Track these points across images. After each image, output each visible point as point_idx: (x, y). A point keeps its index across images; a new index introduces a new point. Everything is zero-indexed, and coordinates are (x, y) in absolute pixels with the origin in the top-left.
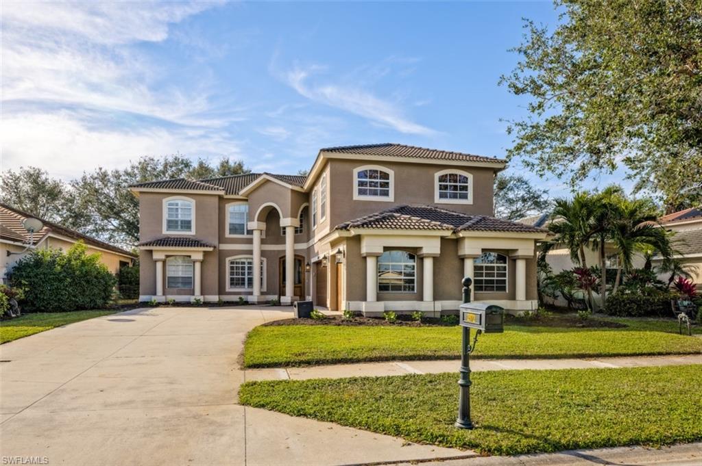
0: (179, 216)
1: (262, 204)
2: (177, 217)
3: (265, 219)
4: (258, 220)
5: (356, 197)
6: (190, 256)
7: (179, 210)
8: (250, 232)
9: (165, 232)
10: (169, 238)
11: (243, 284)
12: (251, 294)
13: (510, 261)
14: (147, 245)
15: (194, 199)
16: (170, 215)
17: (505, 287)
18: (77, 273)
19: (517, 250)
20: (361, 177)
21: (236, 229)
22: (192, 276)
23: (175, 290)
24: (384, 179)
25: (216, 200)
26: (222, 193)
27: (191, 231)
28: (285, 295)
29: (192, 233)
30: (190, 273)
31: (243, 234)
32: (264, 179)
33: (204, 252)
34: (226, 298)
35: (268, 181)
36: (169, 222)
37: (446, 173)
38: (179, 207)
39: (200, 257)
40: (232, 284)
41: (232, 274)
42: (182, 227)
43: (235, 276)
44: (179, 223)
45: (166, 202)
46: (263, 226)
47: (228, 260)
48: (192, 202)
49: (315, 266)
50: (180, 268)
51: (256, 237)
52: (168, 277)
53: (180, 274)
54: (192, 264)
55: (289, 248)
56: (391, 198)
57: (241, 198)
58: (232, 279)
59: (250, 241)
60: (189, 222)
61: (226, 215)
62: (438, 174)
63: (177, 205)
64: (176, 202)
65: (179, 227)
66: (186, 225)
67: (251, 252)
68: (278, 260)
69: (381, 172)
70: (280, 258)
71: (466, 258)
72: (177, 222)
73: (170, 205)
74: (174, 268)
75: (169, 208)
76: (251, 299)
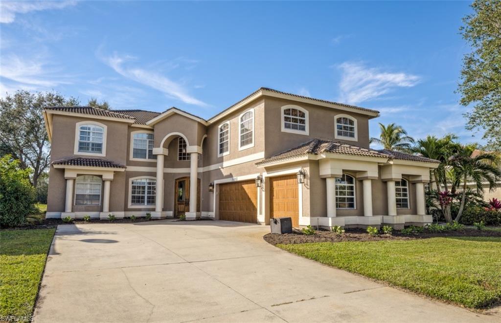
0: (91, 139)
1: (168, 133)
2: (89, 140)
3: (167, 147)
4: (163, 147)
5: (283, 129)
6: (101, 176)
7: (91, 134)
8: (155, 157)
9: (77, 152)
10: (80, 158)
11: (143, 202)
12: (154, 210)
13: (410, 185)
14: (61, 163)
15: (106, 125)
16: (81, 138)
17: (407, 204)
18: (9, 189)
19: (420, 176)
20: (287, 114)
21: (139, 153)
22: (100, 194)
23: (83, 207)
24: (301, 117)
25: (126, 127)
26: (132, 121)
27: (101, 153)
28: (189, 211)
29: (103, 154)
30: (98, 191)
31: (145, 158)
32: (173, 112)
33: (115, 172)
34: (130, 214)
35: (176, 114)
36: (81, 144)
37: (341, 117)
38: (91, 131)
39: (110, 176)
40: (133, 201)
41: (133, 192)
42: (93, 149)
43: (136, 195)
44: (90, 146)
45: (79, 125)
46: (166, 152)
47: (131, 180)
48: (105, 128)
49: (218, 186)
50: (89, 186)
51: (160, 161)
52: (76, 195)
53: (88, 192)
54: (101, 183)
55: (193, 170)
56: (307, 132)
57: (148, 127)
58: (133, 197)
59: (155, 165)
60: (100, 145)
61: (131, 141)
62: (336, 117)
63: (89, 129)
64: (89, 126)
65: (90, 149)
66: (98, 147)
67: (154, 174)
68: (174, 182)
69: (300, 112)
70: (176, 180)
71: (388, 181)
72: (88, 144)
73: (82, 128)
74: (82, 186)
75: (81, 131)
76: (153, 214)
